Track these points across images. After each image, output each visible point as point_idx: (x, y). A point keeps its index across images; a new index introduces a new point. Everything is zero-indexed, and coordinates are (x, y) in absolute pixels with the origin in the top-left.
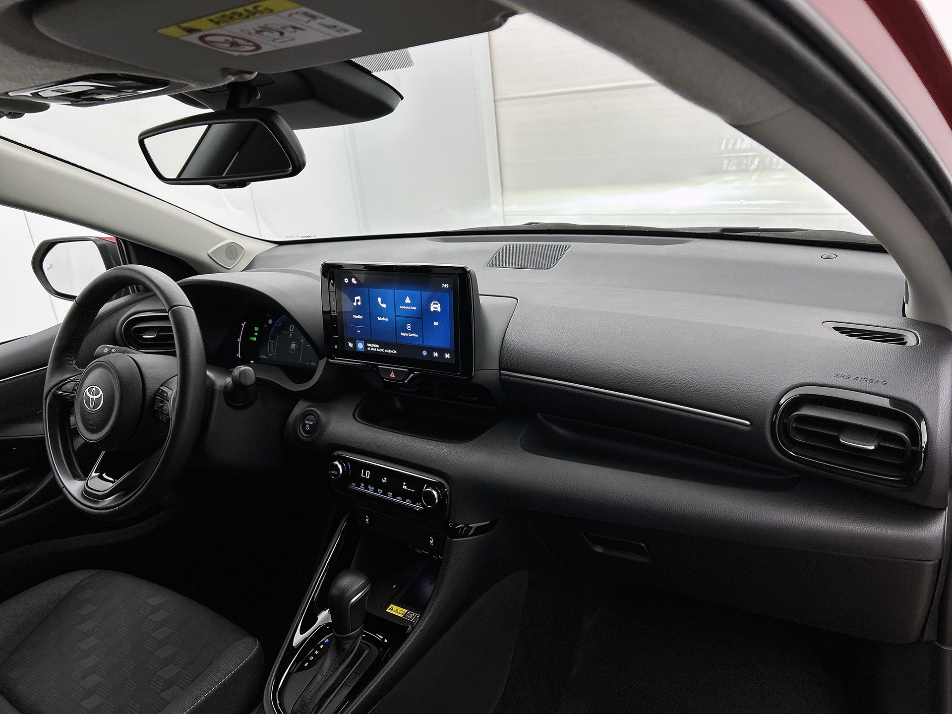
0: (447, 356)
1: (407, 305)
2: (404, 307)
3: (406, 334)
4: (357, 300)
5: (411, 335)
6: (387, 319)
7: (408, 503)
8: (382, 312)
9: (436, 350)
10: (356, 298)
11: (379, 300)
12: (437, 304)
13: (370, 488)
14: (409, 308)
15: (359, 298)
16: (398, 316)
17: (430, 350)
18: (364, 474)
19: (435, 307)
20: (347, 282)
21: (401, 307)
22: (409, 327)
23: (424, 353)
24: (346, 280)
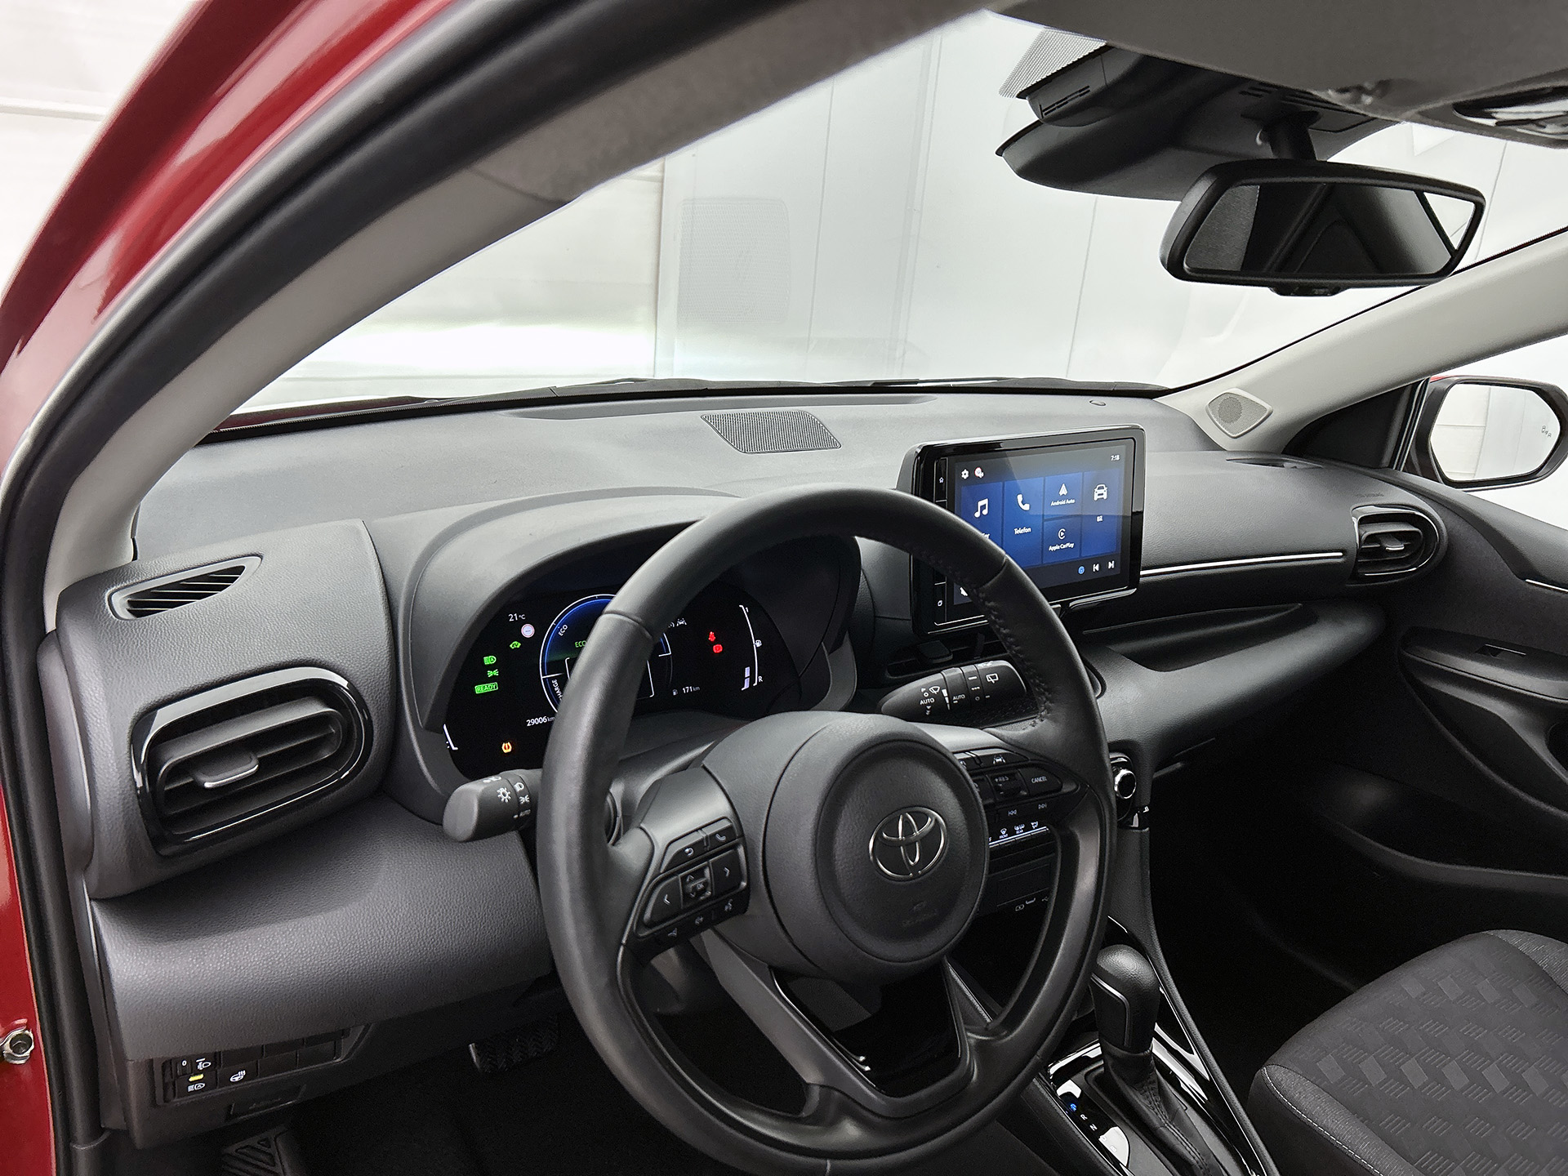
0: (1111, 565)
1: (1064, 497)
2: (1058, 503)
3: (1057, 547)
4: (981, 507)
5: (1064, 547)
6: (1029, 530)
8: (1023, 520)
9: (1097, 560)
10: (981, 503)
11: (1020, 498)
12: (1103, 488)
14: (1063, 503)
15: (985, 501)
16: (1046, 520)
17: (1088, 564)
19: (1100, 493)
20: (965, 477)
21: (1052, 503)
22: (1061, 534)
23: (1081, 570)
24: (965, 474)
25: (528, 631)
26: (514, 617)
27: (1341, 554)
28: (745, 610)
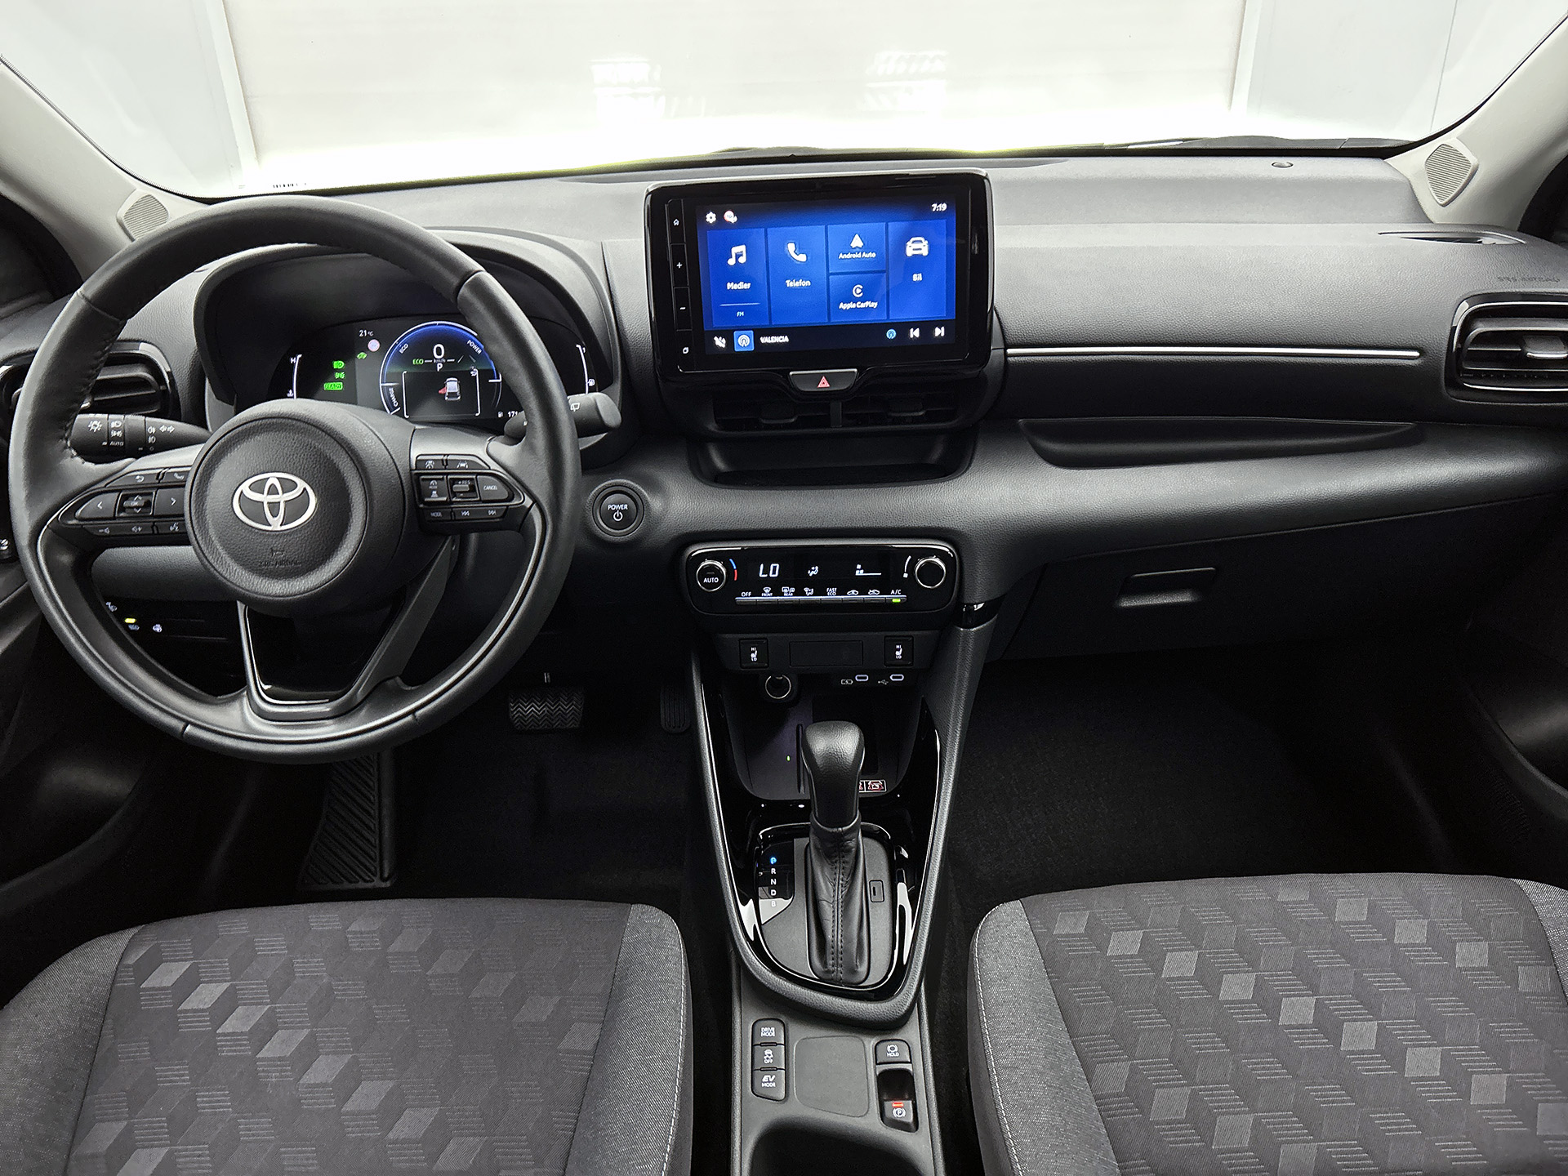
0: (939, 332)
1: (856, 250)
2: (849, 256)
3: (852, 305)
4: (736, 254)
5: (863, 306)
6: (808, 283)
7: (874, 594)
8: (797, 272)
9: (914, 325)
10: (735, 250)
11: (791, 247)
12: (920, 242)
13: (786, 591)
14: (859, 256)
15: (742, 248)
16: (832, 274)
17: (903, 328)
18: (766, 571)
19: (917, 247)
20: (710, 221)
21: (841, 256)
22: (857, 291)
23: (891, 334)
24: (711, 218)
25: (374, 345)
26: (364, 333)
27: (1416, 354)
28: (582, 350)
